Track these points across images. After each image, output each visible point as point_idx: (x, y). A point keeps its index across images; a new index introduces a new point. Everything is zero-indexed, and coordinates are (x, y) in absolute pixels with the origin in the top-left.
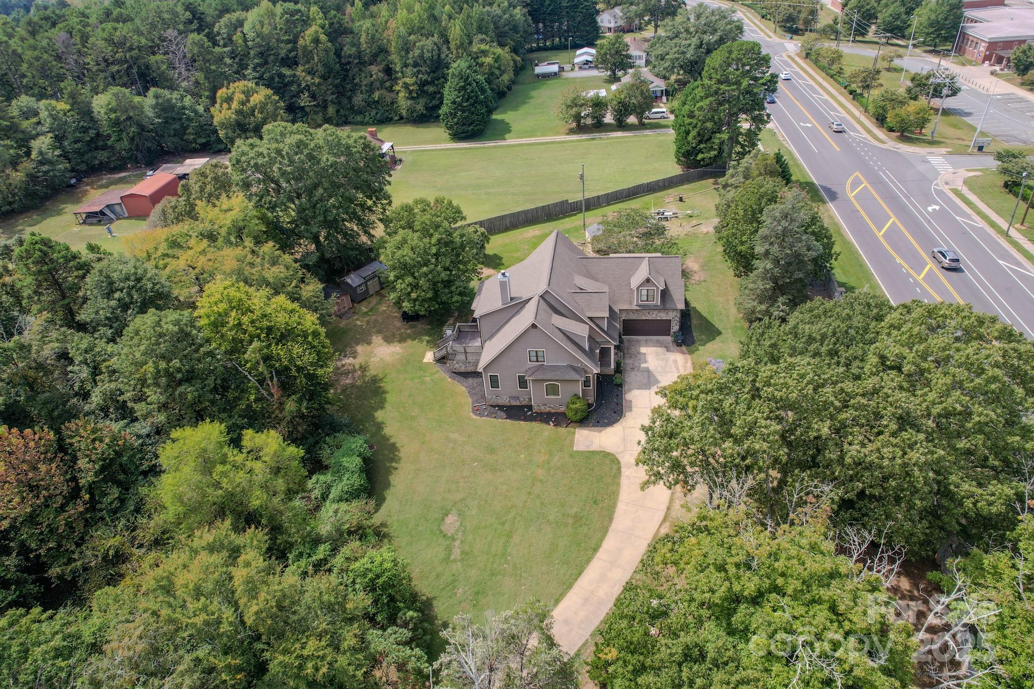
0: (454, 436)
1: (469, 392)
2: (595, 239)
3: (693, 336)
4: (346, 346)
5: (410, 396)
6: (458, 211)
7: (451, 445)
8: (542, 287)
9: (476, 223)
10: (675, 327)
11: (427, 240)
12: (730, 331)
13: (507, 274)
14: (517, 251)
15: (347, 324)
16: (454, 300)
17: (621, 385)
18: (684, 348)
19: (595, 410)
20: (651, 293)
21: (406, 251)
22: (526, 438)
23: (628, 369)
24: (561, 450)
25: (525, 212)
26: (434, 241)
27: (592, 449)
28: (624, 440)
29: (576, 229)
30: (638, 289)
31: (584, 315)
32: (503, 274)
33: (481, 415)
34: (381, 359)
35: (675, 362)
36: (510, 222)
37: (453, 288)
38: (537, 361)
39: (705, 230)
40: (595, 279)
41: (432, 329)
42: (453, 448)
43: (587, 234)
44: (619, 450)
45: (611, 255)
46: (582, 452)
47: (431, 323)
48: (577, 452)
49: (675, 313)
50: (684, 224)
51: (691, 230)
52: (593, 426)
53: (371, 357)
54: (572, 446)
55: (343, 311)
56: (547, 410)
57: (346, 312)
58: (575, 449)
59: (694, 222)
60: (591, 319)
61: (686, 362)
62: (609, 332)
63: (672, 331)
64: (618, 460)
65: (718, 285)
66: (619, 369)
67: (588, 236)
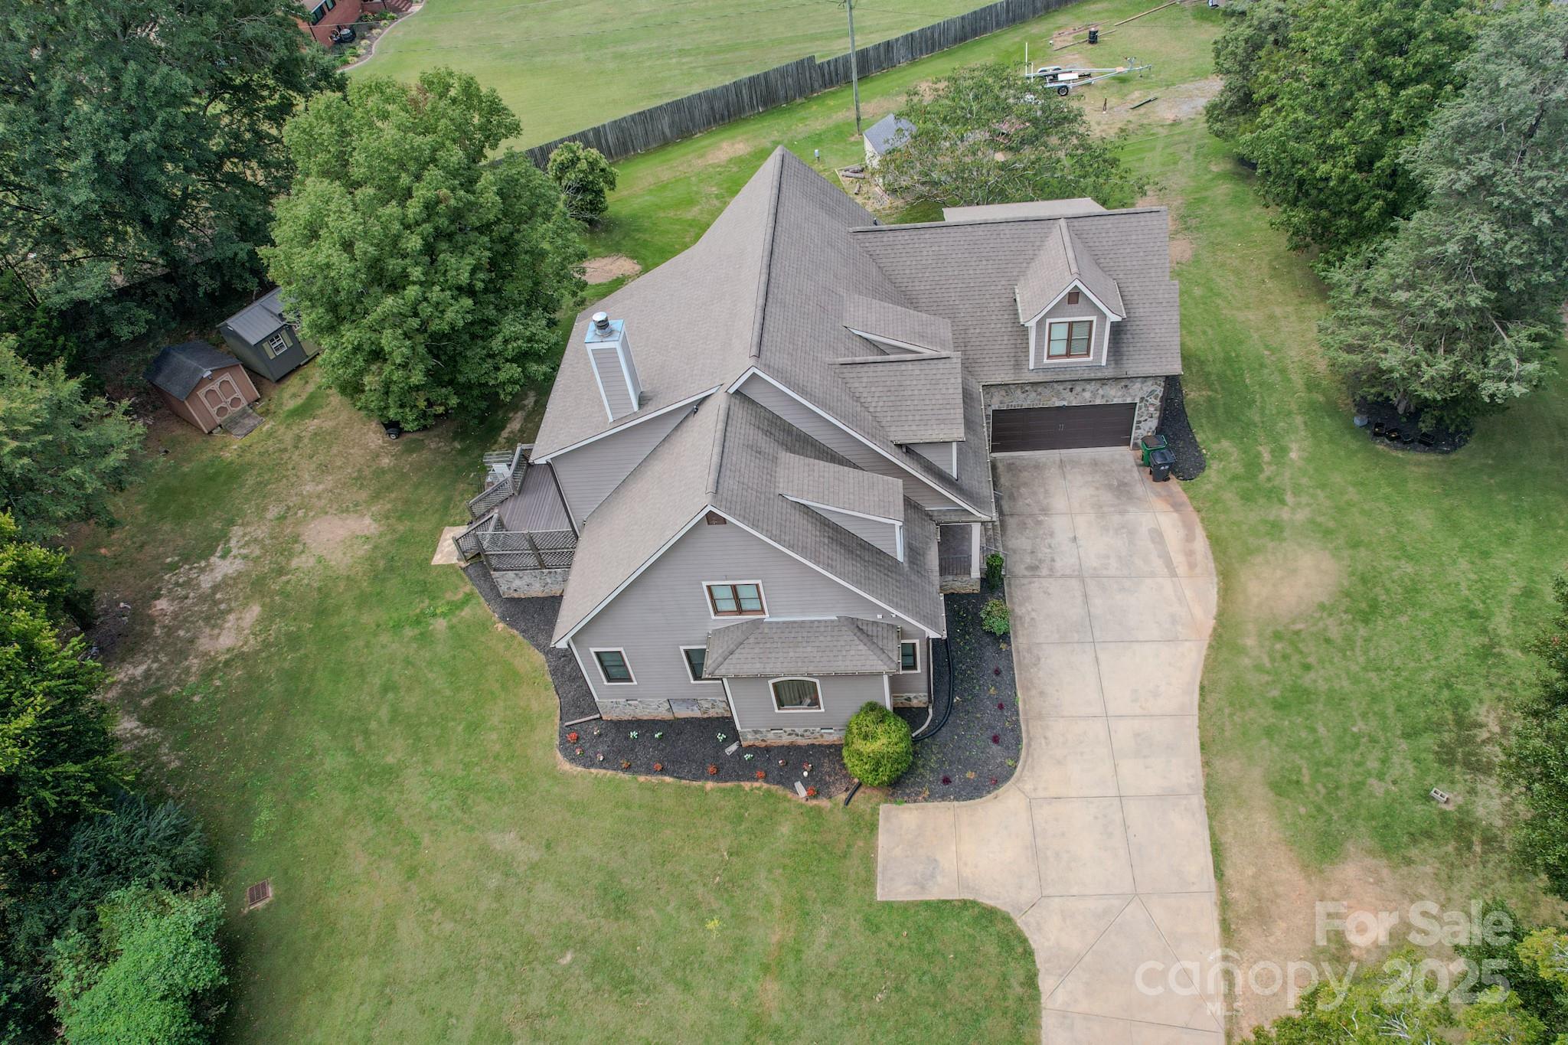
0: (505, 842)
1: (554, 672)
2: (892, 159)
3: (1195, 445)
4: (231, 522)
5: (386, 689)
6: (494, 108)
7: (494, 881)
8: (738, 367)
9: (573, 139)
10: (1146, 425)
11: (392, 209)
12: (1299, 420)
13: (616, 324)
14: (691, 202)
15: (243, 450)
16: (502, 376)
17: (1005, 637)
18: (1175, 485)
19: (932, 733)
20: (1079, 333)
21: (327, 251)
22: (724, 845)
23: (1020, 569)
24: (835, 898)
25: (709, 97)
26: (414, 208)
27: (934, 894)
28: (1036, 853)
29: (840, 134)
30: (1040, 324)
31: (884, 442)
32: (603, 325)
33: (589, 763)
34: (320, 560)
35: (1157, 536)
36: (672, 125)
37: (496, 344)
38: (740, 611)
39: (1169, 116)
40: (909, 300)
41: (463, 452)
42: (499, 895)
43: (868, 147)
44: (1025, 897)
45: (952, 215)
46: (905, 907)
47: (462, 434)
48: (889, 906)
49: (1149, 386)
50: (1112, 101)
51: (1132, 116)
52: (932, 797)
53: (291, 555)
54: (869, 882)
55: (233, 411)
56: (786, 740)
57: (243, 414)
58: (881, 895)
59: (1137, 96)
60: (907, 449)
61: (1190, 538)
62: (965, 482)
63: (1135, 433)
64: (1024, 941)
65: (1237, 272)
66: (994, 579)
67: (871, 153)
